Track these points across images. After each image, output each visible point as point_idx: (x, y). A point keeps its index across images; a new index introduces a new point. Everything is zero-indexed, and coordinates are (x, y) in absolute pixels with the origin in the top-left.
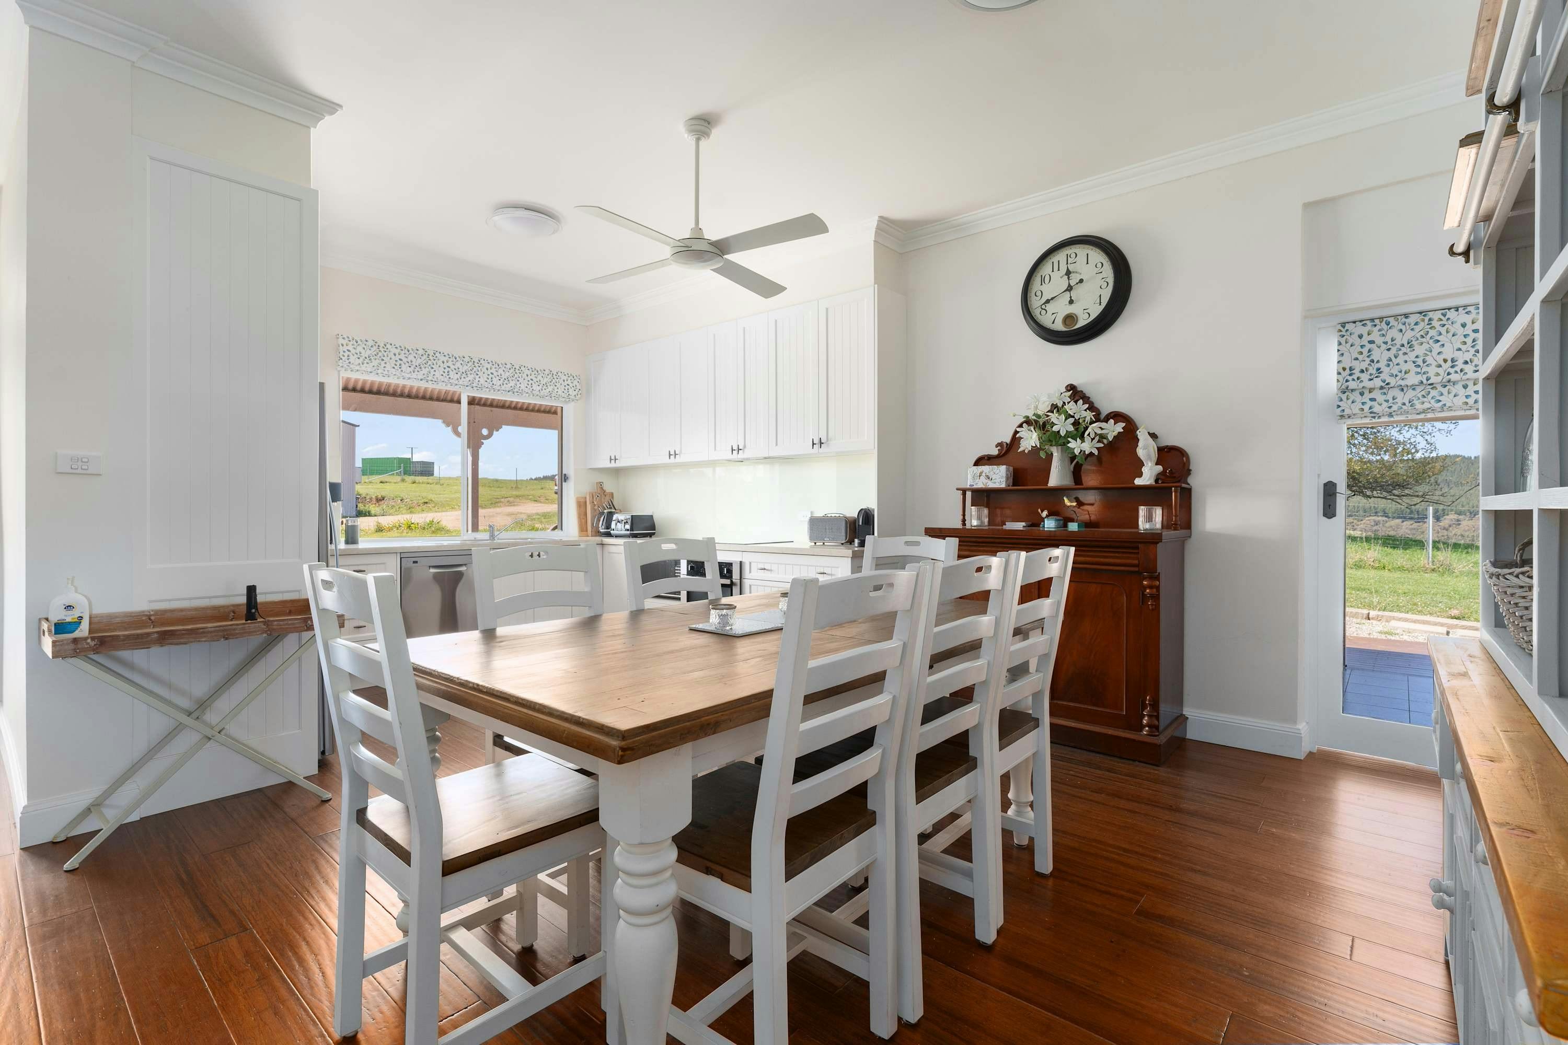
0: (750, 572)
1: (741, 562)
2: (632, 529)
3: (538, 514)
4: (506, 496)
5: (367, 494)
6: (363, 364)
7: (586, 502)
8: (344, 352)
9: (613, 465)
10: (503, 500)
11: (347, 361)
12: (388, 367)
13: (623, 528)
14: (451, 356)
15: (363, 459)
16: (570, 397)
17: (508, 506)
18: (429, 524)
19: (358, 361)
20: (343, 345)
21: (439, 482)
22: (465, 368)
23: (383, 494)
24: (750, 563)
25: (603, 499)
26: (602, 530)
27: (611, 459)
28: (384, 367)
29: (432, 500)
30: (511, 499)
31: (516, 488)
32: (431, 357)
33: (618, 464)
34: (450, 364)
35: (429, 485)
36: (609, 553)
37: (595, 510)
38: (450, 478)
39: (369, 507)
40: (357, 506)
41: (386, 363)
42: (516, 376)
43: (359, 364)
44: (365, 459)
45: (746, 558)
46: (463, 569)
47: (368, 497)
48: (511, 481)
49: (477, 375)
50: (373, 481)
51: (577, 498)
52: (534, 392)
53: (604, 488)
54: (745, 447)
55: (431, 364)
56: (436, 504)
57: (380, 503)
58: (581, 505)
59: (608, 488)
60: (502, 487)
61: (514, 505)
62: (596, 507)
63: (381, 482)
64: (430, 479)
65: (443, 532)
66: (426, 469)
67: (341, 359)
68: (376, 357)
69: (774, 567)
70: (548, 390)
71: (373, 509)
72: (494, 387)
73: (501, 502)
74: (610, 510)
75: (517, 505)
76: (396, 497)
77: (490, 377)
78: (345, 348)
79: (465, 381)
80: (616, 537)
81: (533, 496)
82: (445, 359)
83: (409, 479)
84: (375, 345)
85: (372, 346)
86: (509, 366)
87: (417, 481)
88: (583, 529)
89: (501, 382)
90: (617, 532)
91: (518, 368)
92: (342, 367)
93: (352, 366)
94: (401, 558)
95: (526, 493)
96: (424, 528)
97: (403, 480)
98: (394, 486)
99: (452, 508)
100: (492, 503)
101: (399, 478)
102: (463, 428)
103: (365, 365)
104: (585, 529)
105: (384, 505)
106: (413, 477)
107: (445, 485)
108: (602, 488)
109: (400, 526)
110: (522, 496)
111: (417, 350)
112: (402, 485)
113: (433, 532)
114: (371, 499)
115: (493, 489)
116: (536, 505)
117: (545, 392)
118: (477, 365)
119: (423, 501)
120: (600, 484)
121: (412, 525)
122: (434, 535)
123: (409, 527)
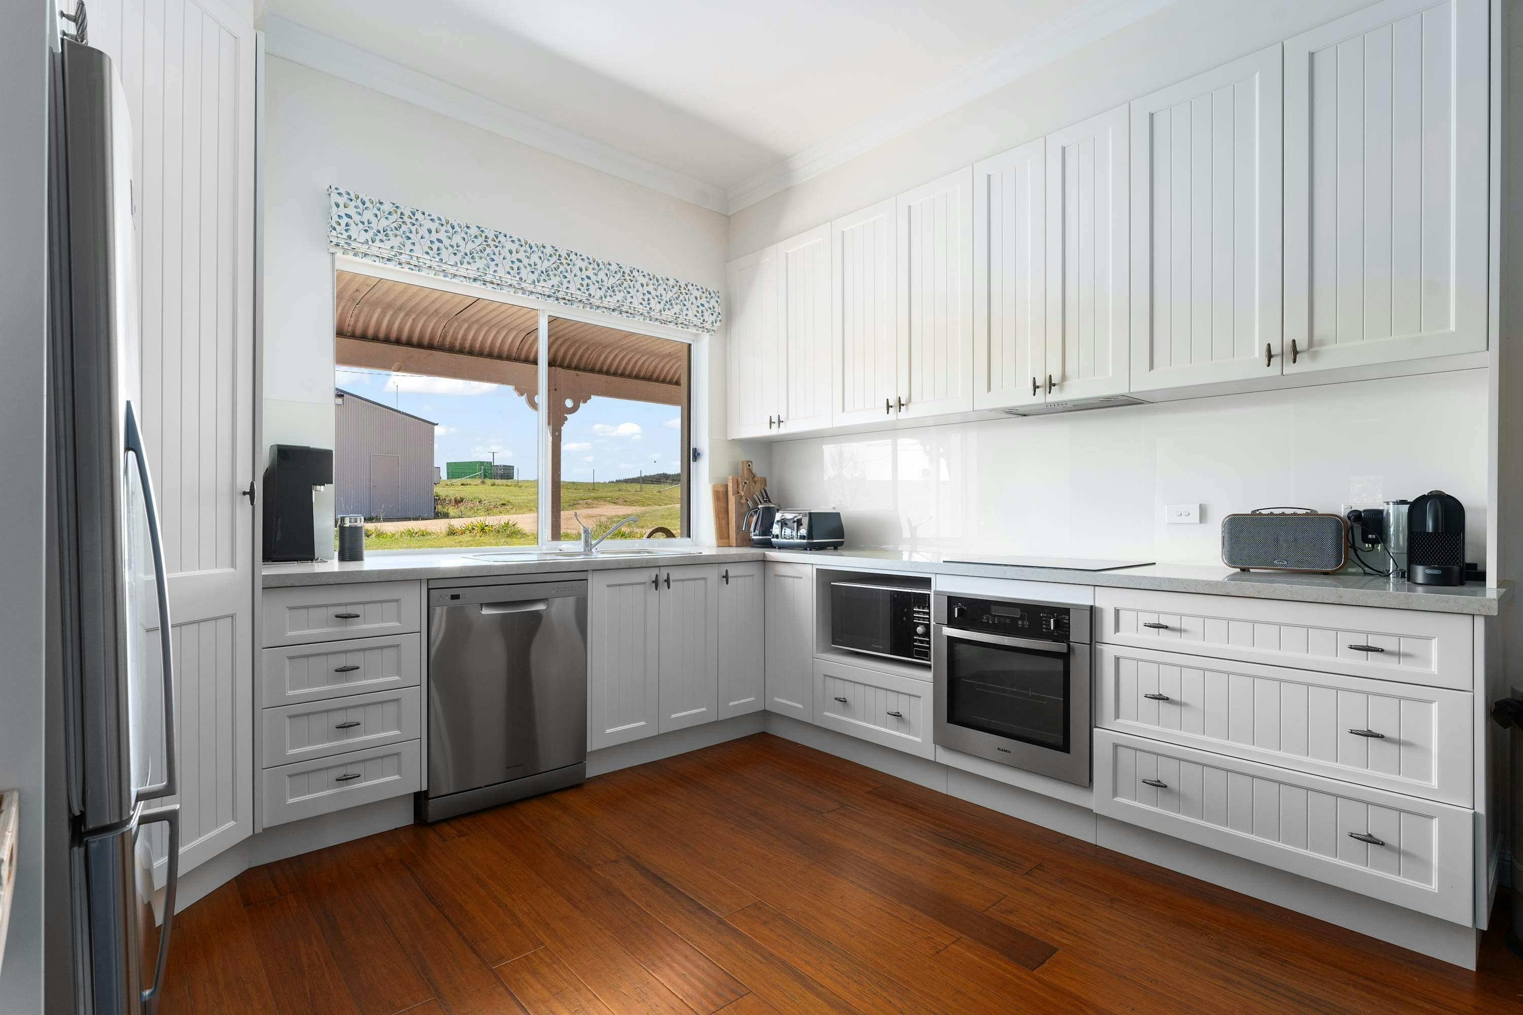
0: (1117, 629)
1: (1091, 607)
2: (810, 535)
3: (618, 516)
4: (583, 498)
5: (447, 496)
6: (373, 242)
7: (727, 492)
8: (340, 217)
9: (775, 431)
10: (580, 502)
11: (345, 235)
12: (418, 252)
13: (794, 533)
14: (523, 243)
15: (447, 463)
16: (705, 324)
17: (587, 508)
18: (503, 527)
19: (363, 237)
20: (338, 205)
21: (518, 485)
22: (546, 264)
23: (463, 495)
24: (1117, 612)
25: (752, 488)
26: (754, 537)
27: (771, 422)
28: (411, 250)
29: (509, 502)
30: (589, 501)
31: (593, 489)
32: (490, 242)
33: (784, 430)
34: (521, 256)
35: (508, 487)
36: (776, 575)
37: (741, 504)
38: (528, 481)
39: (448, 510)
40: (435, 507)
41: (414, 244)
42: (625, 284)
43: (367, 242)
44: (449, 463)
45: (1106, 601)
46: (541, 607)
47: (447, 499)
48: (587, 483)
49: (566, 277)
50: (454, 484)
51: (714, 486)
52: (652, 313)
53: (754, 471)
54: (1064, 378)
55: (491, 253)
56: (514, 506)
57: (459, 505)
58: (721, 497)
59: (758, 469)
60: (579, 489)
61: (593, 507)
62: (743, 501)
63: (462, 485)
64: (509, 482)
65: (519, 536)
66: (506, 473)
67: (335, 229)
68: (397, 232)
69: (1186, 623)
70: (673, 311)
71: (452, 511)
72: (592, 300)
73: (579, 504)
74: (767, 505)
75: (595, 507)
76: (475, 499)
77: (585, 283)
78: (342, 211)
79: (545, 287)
80: (780, 548)
81: (612, 497)
82: (514, 247)
83: (489, 481)
84: (396, 212)
85: (390, 213)
86: (614, 268)
87: (496, 483)
88: (723, 536)
89: (602, 293)
90: (785, 540)
91: (627, 272)
92: (337, 245)
93: (354, 245)
94: (429, 590)
95: (604, 494)
96: (499, 531)
97: (483, 483)
98: (474, 489)
99: (530, 510)
100: (570, 505)
101: (479, 481)
102: (542, 398)
103: (377, 244)
104: (725, 534)
105: (462, 507)
106: (493, 480)
107: (523, 488)
108: (750, 471)
109: (473, 529)
110: (600, 498)
111: (468, 227)
112: (482, 487)
113: (509, 536)
114: (450, 501)
115: (570, 490)
116: (615, 507)
117: (668, 315)
118: (564, 261)
119: (501, 502)
120: (749, 464)
121: (486, 528)
122: (509, 540)
123: (483, 530)
